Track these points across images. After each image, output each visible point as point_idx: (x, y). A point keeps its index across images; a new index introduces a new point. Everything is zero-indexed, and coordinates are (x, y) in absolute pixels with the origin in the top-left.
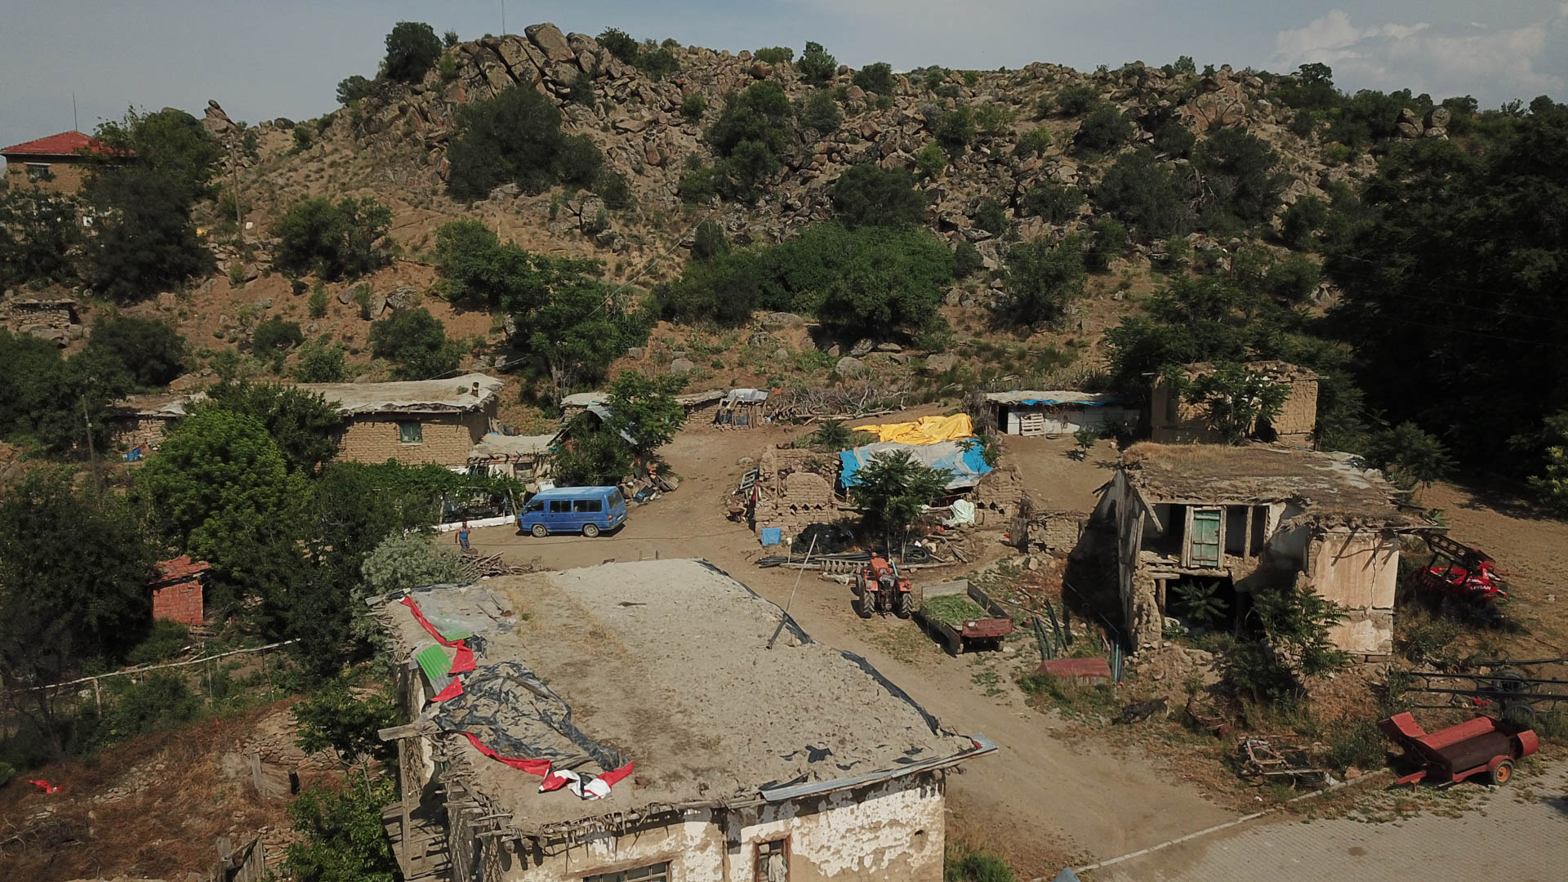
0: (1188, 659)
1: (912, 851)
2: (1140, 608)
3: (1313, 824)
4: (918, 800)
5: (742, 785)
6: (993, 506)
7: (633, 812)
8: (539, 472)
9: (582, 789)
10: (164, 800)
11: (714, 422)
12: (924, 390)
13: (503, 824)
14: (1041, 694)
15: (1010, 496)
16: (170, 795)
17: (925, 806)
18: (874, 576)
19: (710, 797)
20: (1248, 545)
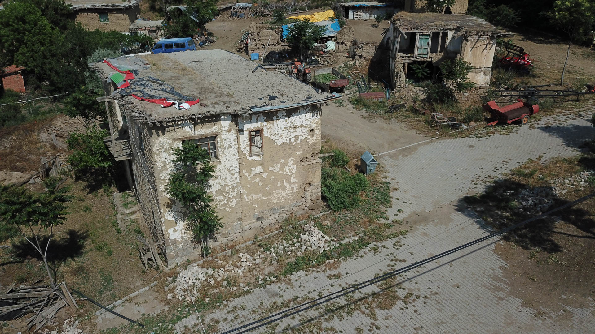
0: (414, 90)
1: (309, 137)
2: (397, 73)
3: (456, 140)
4: (311, 118)
5: (243, 107)
6: (342, 43)
7: (200, 114)
8: (159, 34)
9: (179, 106)
10: (18, 150)
11: (230, 17)
12: (316, 3)
13: (147, 118)
14: (359, 105)
15: (349, 39)
16: (20, 148)
17: (314, 120)
18: (296, 67)
19: (230, 110)
20: (439, 48)
